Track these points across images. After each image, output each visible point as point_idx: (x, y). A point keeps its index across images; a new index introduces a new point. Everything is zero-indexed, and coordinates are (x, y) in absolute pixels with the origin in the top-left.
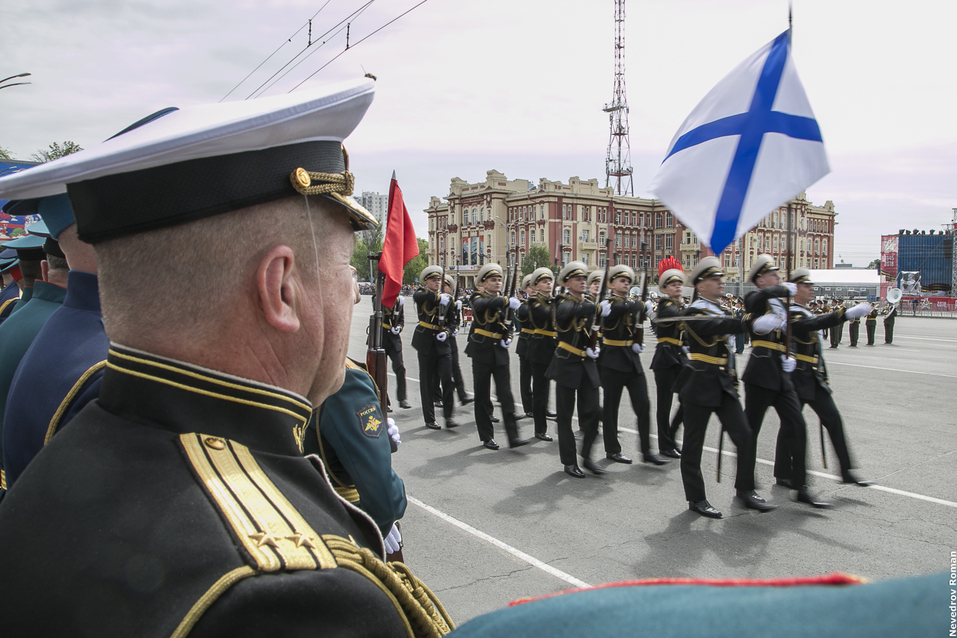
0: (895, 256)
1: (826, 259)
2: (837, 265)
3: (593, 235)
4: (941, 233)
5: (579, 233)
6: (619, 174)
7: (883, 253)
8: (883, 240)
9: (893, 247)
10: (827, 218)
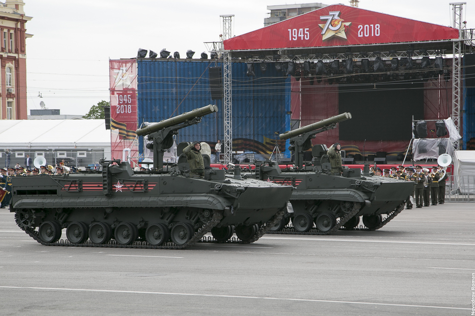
0: (132, 97)
1: (14, 101)
2: (35, 113)
4: (204, 56)
7: (112, 91)
8: (112, 68)
9: (129, 79)
10: (12, 24)
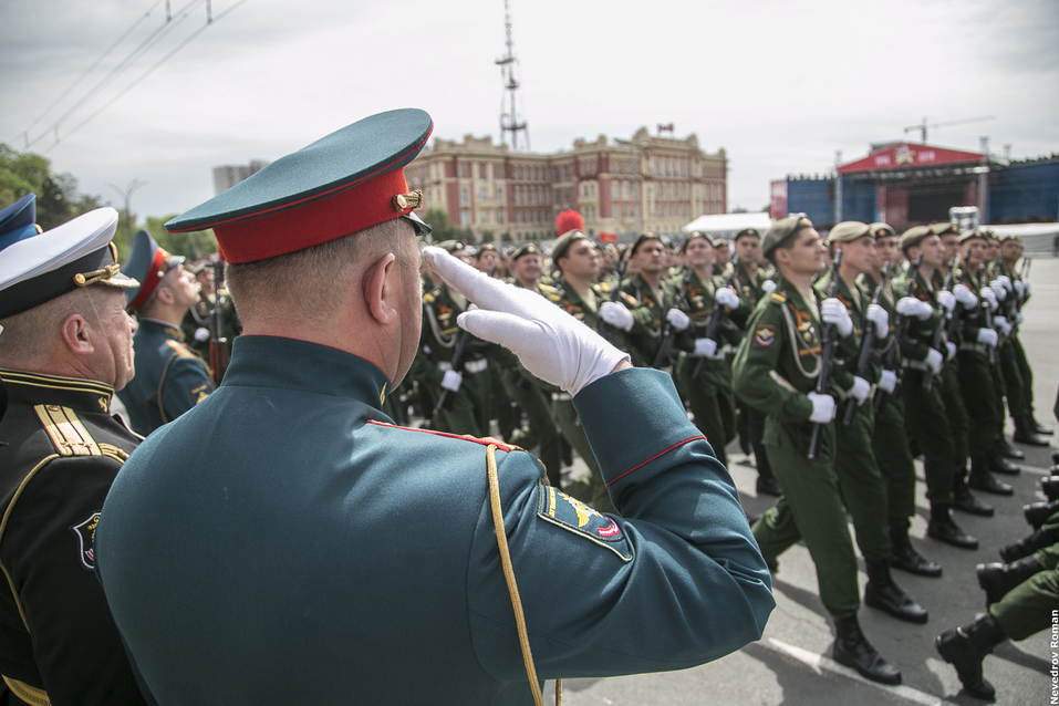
0: (784, 200)
1: (720, 205)
2: (732, 211)
3: (490, 193)
5: (477, 190)
6: (514, 128)
7: (773, 199)
9: (782, 192)
10: (720, 164)
